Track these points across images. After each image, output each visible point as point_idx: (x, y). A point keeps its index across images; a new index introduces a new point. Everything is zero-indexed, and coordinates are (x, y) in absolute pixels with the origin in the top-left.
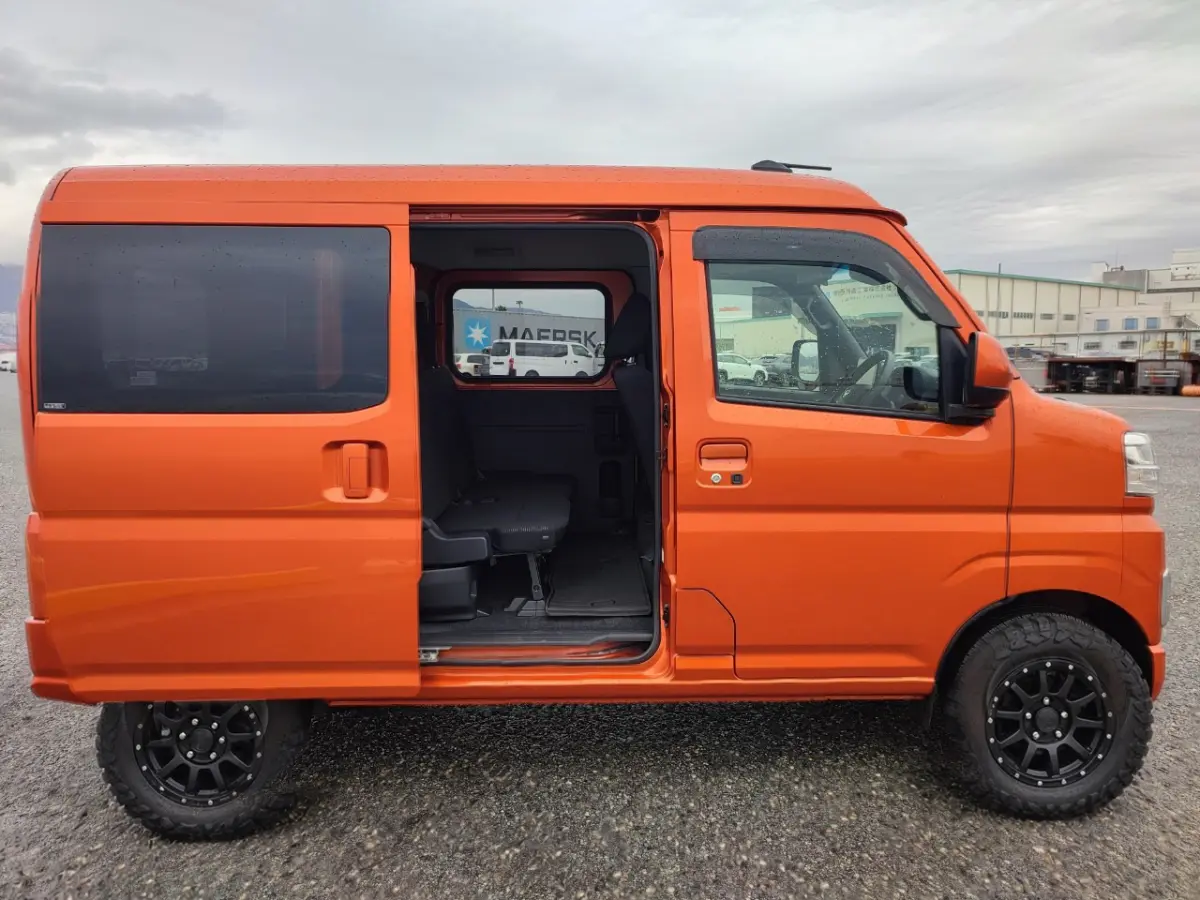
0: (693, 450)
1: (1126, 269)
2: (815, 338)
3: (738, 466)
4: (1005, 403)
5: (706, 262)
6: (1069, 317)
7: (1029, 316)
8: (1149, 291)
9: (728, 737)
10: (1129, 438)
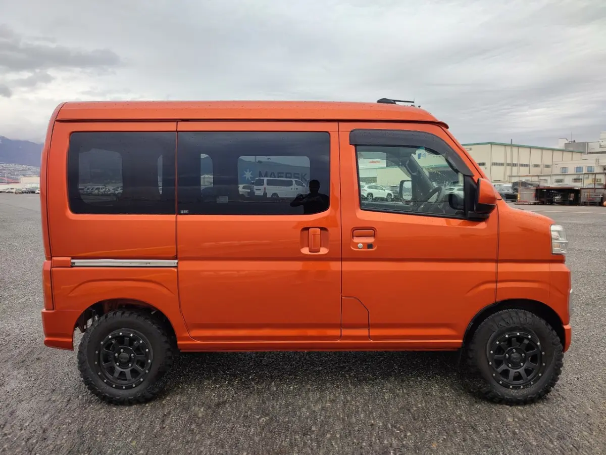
0: (349, 232)
1: (576, 142)
2: (410, 179)
3: (370, 240)
4: (495, 211)
5: (356, 146)
6: (547, 166)
7: (526, 165)
8: (588, 153)
9: (367, 368)
10: (553, 228)
